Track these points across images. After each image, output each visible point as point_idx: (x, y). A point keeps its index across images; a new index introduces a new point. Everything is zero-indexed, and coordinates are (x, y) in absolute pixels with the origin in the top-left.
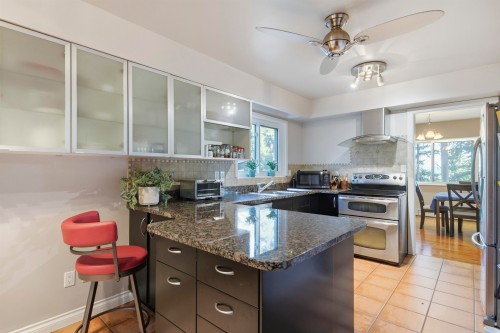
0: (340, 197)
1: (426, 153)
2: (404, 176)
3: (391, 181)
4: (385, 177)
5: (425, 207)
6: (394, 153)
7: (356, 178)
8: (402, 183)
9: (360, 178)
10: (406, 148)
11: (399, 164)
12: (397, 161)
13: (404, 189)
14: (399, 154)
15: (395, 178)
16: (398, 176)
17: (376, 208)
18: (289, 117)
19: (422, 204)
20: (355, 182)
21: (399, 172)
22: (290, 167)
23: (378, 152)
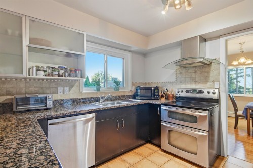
0: (163, 108)
1: (242, 76)
2: (216, 91)
3: (205, 95)
4: (201, 92)
5: (238, 113)
6: (208, 72)
7: (178, 92)
8: (215, 97)
9: (182, 92)
10: (219, 68)
11: (213, 82)
12: (211, 79)
13: (217, 102)
14: (213, 73)
15: (209, 93)
16: (212, 91)
17: (189, 119)
18: (132, 50)
19: (236, 111)
20: (178, 96)
21: (213, 88)
22: (133, 84)
23: (196, 72)
